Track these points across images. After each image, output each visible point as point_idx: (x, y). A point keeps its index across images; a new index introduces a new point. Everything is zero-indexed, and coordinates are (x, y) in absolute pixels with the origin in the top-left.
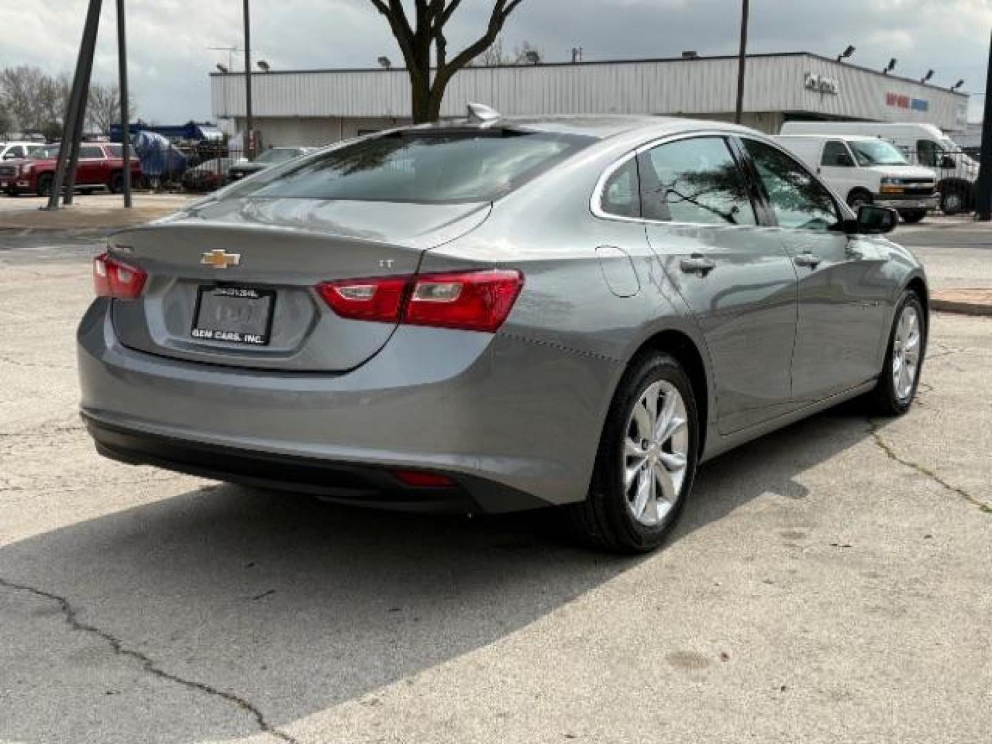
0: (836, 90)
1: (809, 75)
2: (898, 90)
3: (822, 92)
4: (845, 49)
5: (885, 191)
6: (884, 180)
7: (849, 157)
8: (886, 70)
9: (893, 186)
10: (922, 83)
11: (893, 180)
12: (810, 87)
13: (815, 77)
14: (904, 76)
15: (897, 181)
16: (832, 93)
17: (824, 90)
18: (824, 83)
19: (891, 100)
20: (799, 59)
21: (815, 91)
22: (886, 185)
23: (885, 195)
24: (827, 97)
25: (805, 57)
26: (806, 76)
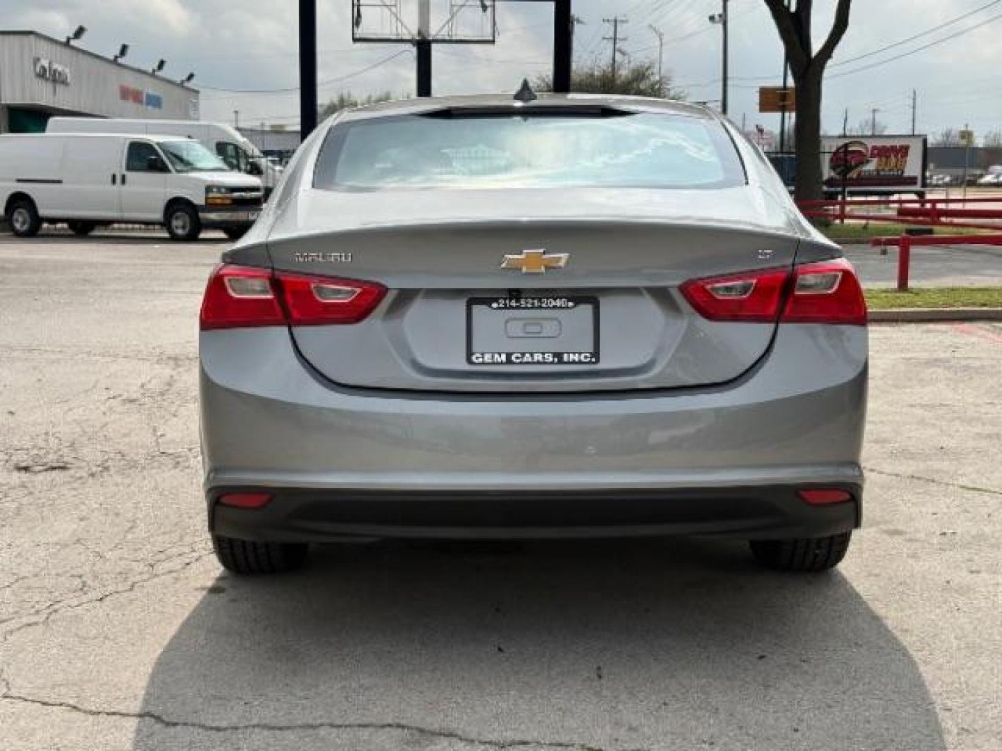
0: (69, 80)
1: (38, 59)
2: (131, 81)
3: (55, 81)
4: (75, 29)
5: (210, 201)
6: (209, 189)
7: (163, 163)
8: (116, 57)
9: (219, 195)
10: (153, 75)
11: (219, 188)
12: (42, 75)
13: (45, 63)
14: (136, 66)
15: (223, 190)
16: (64, 83)
17: (56, 79)
18: (55, 71)
19: (126, 94)
20: (25, 39)
21: (47, 80)
22: (211, 195)
23: (211, 206)
24: (60, 88)
25: (32, 37)
26: (37, 60)
